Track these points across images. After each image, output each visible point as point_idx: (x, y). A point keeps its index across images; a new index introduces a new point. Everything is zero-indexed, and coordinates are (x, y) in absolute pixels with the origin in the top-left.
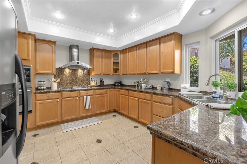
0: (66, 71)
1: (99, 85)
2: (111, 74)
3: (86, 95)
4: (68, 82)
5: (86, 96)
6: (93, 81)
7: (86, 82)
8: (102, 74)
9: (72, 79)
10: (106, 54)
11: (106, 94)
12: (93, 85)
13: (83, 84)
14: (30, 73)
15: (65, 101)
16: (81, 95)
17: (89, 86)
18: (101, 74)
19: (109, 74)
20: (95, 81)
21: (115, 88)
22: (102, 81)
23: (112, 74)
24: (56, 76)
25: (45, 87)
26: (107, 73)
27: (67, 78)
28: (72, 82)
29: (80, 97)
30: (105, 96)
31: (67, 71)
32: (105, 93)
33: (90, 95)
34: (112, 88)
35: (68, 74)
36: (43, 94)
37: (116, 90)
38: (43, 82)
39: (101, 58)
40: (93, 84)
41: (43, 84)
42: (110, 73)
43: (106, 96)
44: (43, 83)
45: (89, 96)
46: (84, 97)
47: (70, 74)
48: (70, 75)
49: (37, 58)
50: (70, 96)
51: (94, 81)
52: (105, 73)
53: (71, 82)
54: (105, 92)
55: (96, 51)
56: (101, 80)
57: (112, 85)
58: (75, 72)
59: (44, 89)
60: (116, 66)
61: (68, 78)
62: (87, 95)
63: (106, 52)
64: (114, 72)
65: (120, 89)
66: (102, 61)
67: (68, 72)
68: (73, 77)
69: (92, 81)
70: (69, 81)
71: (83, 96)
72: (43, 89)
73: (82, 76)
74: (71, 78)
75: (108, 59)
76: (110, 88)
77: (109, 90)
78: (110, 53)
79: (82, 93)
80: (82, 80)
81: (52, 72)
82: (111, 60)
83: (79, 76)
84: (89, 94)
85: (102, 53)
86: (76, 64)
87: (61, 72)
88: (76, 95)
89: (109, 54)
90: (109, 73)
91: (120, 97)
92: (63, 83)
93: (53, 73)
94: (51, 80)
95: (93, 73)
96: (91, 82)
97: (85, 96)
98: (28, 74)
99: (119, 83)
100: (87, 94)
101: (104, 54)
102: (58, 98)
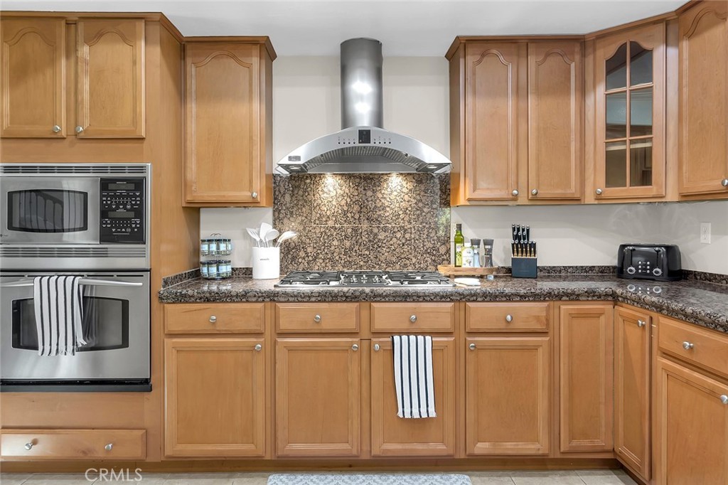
0: (325, 190)
1: (509, 264)
2: (589, 198)
3: (404, 326)
4: (336, 243)
5: (408, 334)
6: (468, 245)
7: (429, 245)
8: (523, 200)
9: (355, 230)
10: (554, 62)
11: (544, 333)
12: (467, 266)
13: (414, 260)
14: (141, 201)
15: (291, 349)
16: (379, 325)
17: (443, 270)
18: (515, 198)
19: (577, 195)
20: (482, 243)
21: (614, 298)
22: (522, 241)
23: (599, 197)
24: (281, 216)
25: (225, 269)
26: (558, 192)
27: (330, 223)
28: (357, 248)
29: (374, 340)
30: (535, 348)
31: (332, 189)
32: (538, 327)
33: (432, 334)
34: (592, 295)
35: (334, 203)
36: (193, 302)
37: (625, 310)
38: (218, 241)
39: (517, 91)
40: (464, 262)
41: (218, 253)
42: (583, 192)
43: (540, 350)
44: (218, 248)
45: (424, 334)
46: (397, 338)
47: (343, 202)
48: (345, 208)
49: (192, 127)
50: (316, 328)
51: (475, 243)
52: (545, 192)
53: (348, 244)
54: (537, 318)
55: (483, 55)
56: (516, 237)
57: (603, 272)
58: (369, 193)
59: (224, 279)
60: (628, 138)
61: (336, 221)
62: (414, 328)
63: (547, 55)
64: (609, 183)
65: (659, 308)
66: (522, 115)
67: (333, 194)
68: (357, 216)
69: (462, 241)
70: (341, 241)
71: (392, 334)
72: (218, 275)
73: (405, 213)
74: (350, 223)
75: (568, 93)
76: (573, 297)
77: (567, 308)
78: (584, 55)
79: (385, 315)
80: (407, 236)
81: (249, 194)
82: (590, 101)
83: (389, 212)
84: (426, 326)
85: (523, 61)
86: (352, 145)
87: (301, 193)
88: (351, 324)
89: (577, 57)
90: (572, 190)
91: (661, 377)
92: (309, 250)
93: (251, 200)
94: (259, 234)
95: (464, 193)
96: (458, 250)
97: (400, 334)
98: (136, 204)
99: (654, 259)
100: (412, 322)
101: (539, 64)
102: (258, 334)
